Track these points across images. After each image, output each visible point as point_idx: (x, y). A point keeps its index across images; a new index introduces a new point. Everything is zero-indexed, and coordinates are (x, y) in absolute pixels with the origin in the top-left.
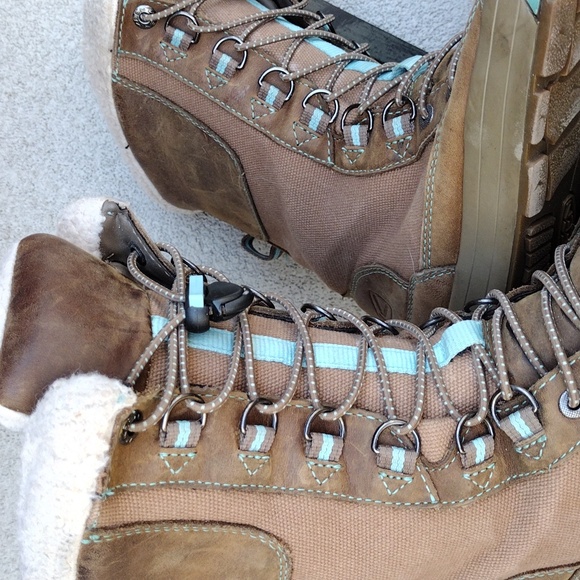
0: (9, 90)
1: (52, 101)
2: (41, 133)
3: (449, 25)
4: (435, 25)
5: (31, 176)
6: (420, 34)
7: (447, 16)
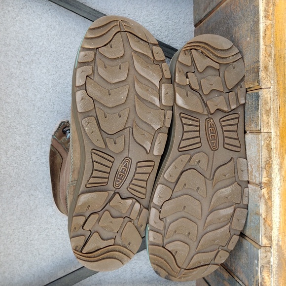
0: (19, 60)
1: (34, 64)
2: (30, 75)
3: (180, 34)
4: (174, 34)
5: (26, 91)
6: (168, 38)
7: (179, 31)
